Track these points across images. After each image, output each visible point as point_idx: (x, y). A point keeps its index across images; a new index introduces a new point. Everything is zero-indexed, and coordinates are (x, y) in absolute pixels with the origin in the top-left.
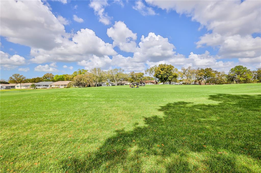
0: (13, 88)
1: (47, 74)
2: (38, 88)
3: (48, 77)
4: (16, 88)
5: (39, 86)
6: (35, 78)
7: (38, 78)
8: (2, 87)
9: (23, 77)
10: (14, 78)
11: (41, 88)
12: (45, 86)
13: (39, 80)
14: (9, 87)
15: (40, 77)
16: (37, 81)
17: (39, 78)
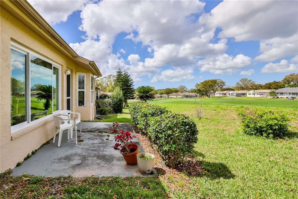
0: (244, 96)
1: (291, 75)
2: (279, 97)
3: (292, 81)
4: (248, 96)
5: (282, 94)
6: (271, 83)
7: (275, 83)
8: (233, 94)
9: (251, 82)
10: (241, 83)
11: (285, 97)
12: (293, 94)
13: (277, 85)
14: (240, 94)
15: (277, 81)
16: (273, 87)
17: (277, 83)
